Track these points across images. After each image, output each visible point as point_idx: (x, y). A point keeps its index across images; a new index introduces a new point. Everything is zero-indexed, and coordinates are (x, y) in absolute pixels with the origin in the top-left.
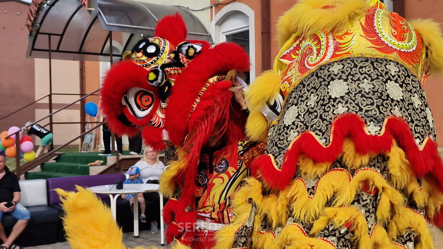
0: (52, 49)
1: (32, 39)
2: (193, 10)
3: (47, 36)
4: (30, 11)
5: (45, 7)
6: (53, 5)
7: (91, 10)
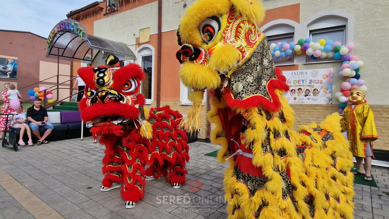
1: (50, 49)
2: (128, 45)
3: (58, 49)
4: (50, 36)
5: (58, 35)
6: (62, 35)
7: (83, 39)
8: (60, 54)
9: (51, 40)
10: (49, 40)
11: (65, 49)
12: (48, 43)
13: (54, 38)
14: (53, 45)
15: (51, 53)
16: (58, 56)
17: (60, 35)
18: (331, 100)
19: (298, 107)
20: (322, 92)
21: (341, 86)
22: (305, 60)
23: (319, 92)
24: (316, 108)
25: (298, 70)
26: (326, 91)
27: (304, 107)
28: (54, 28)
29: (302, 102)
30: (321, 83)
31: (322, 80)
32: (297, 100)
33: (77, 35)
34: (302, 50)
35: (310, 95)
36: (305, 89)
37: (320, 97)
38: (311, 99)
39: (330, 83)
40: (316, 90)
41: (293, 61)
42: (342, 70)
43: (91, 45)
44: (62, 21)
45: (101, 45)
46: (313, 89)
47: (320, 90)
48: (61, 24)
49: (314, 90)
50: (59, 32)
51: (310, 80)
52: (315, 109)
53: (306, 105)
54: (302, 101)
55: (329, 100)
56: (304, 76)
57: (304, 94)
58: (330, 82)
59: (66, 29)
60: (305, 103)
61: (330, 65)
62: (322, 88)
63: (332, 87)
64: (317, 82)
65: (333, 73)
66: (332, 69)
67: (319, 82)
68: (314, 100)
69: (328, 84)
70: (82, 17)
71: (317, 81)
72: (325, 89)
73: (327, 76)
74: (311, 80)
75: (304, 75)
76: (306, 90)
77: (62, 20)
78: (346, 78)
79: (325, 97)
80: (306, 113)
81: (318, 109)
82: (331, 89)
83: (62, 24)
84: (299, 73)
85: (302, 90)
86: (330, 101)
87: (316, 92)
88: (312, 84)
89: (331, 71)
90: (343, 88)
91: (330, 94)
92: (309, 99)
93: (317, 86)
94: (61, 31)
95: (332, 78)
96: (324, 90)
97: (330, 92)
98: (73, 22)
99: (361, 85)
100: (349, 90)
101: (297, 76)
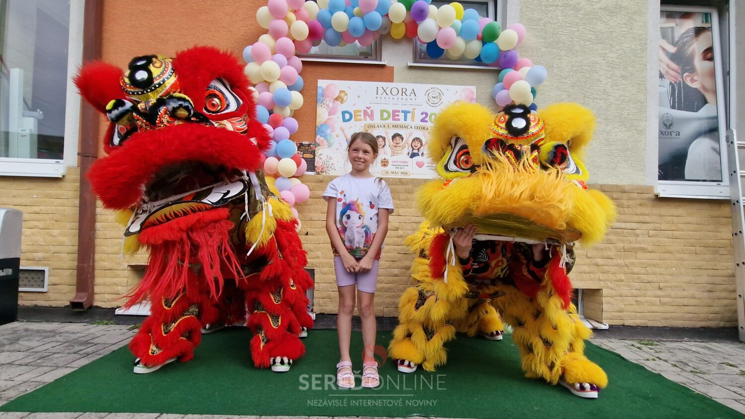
19: (394, 187)
25: (393, 82)
27: (409, 187)
35: (422, 154)
38: (425, 165)
51: (422, 114)
53: (413, 181)
56: (409, 100)
57: (408, 150)
60: (410, 177)
61: (474, 77)
66: (475, 87)
68: (431, 167)
76: (414, 140)
85: (402, 139)
89: (472, 93)
92: (420, 165)
101: (391, 98)
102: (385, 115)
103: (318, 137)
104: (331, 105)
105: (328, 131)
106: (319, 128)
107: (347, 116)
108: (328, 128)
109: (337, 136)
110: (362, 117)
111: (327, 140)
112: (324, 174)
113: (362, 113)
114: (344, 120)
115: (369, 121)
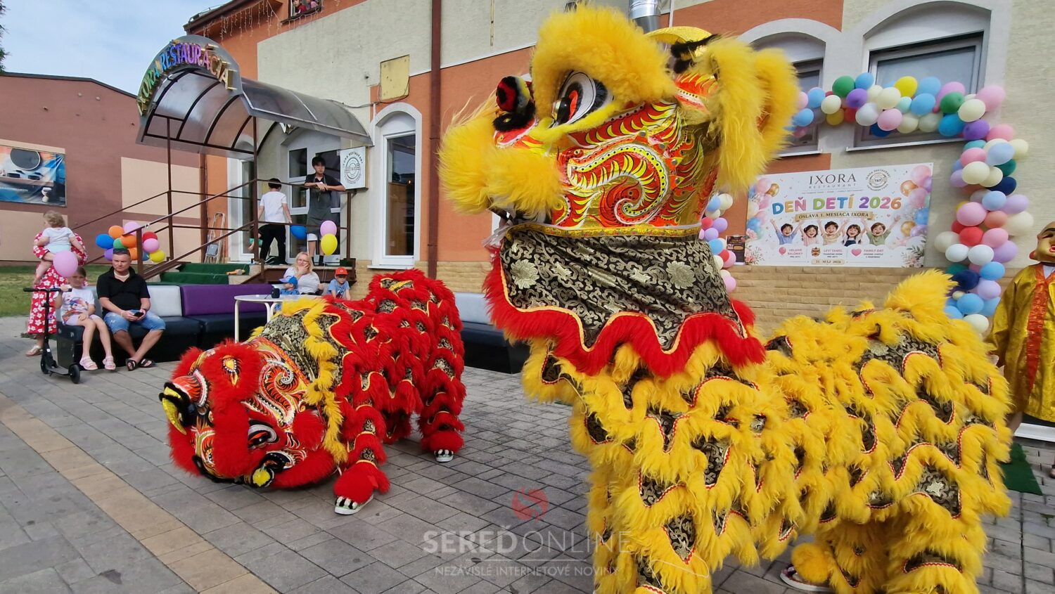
0: (171, 136)
1: (146, 120)
2: (349, 107)
3: (166, 119)
4: (145, 85)
5: (165, 82)
6: (175, 80)
7: (231, 90)
8: (174, 135)
9: (147, 95)
10: (144, 97)
11: (184, 121)
12: (140, 104)
13: (154, 89)
14: (154, 110)
15: (148, 133)
16: (169, 138)
17: (170, 82)
18: (922, 254)
19: (824, 276)
20: (896, 232)
21: (955, 215)
22: (852, 140)
23: (888, 233)
24: (876, 279)
25: (829, 169)
26: (910, 230)
27: (842, 276)
28: (154, 62)
29: (835, 262)
30: (896, 205)
31: (900, 199)
32: (821, 257)
33: (213, 81)
34: (845, 109)
35: (860, 242)
36: (846, 223)
37: (890, 248)
38: (863, 252)
39: (923, 208)
40: (880, 226)
41: (816, 144)
42: (962, 167)
43: (253, 108)
44: (173, 42)
45: (278, 105)
46: (871, 224)
47: (891, 227)
48: (173, 50)
49: (874, 227)
50: (167, 71)
51: (862, 199)
52: (874, 282)
53: (847, 271)
54: (835, 259)
55: (916, 255)
56: (847, 186)
57: (843, 237)
58: (922, 202)
59: (185, 64)
60: (843, 266)
61: (927, 153)
62: (896, 221)
63: (926, 218)
64: (882, 203)
65: (933, 176)
66: (932, 163)
67: (889, 205)
68: (870, 255)
69: (916, 210)
70: (225, 32)
71: (883, 200)
72: (905, 222)
73: (915, 187)
74: (867, 199)
75: (845, 184)
76: (850, 227)
77: (175, 38)
78: (971, 191)
79: (905, 248)
80: (848, 292)
81: (881, 282)
82: (926, 224)
83: (175, 51)
84: (830, 179)
85: (837, 227)
86: (918, 259)
87: (878, 232)
88: (869, 210)
89: (928, 170)
90: (960, 222)
91: (921, 238)
92: (856, 253)
93: (881, 216)
94: (173, 69)
95: (929, 190)
96: (902, 226)
97: (920, 233)
98: (203, 43)
99: (1015, 211)
100: (977, 226)
101: (826, 187)
102: (819, 204)
103: (748, 230)
104: (762, 199)
105: (758, 224)
106: (750, 222)
107: (778, 208)
108: (759, 221)
109: (767, 228)
110: (794, 208)
111: (756, 232)
112: (753, 264)
113: (794, 205)
114: (775, 212)
115: (800, 211)
